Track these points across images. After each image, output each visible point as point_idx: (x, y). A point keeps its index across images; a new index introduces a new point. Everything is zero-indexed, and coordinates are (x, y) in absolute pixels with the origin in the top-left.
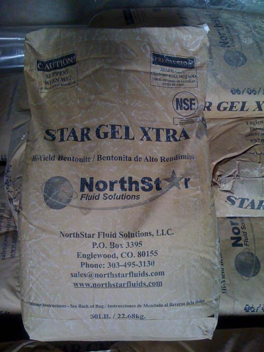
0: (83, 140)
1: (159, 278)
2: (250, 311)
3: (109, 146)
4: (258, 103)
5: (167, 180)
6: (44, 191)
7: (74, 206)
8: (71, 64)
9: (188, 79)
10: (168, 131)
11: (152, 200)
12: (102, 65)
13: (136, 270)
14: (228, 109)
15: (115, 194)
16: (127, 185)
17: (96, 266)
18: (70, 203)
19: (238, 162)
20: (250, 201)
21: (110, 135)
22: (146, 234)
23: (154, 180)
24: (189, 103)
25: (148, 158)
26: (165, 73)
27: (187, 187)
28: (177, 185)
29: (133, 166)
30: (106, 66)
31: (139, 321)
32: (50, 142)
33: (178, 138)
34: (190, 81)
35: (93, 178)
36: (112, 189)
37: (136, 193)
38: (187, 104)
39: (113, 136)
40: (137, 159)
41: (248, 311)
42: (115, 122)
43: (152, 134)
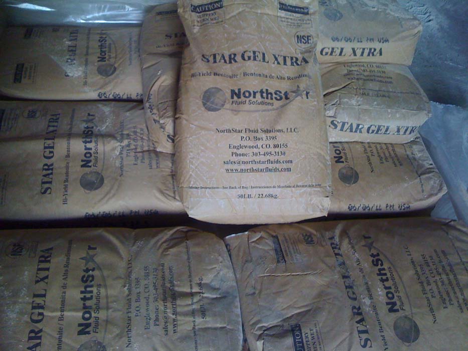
0: (230, 62)
1: (289, 165)
2: (353, 210)
3: (251, 66)
4: (353, 49)
5: (293, 92)
6: (203, 99)
7: (227, 109)
8: (219, 8)
9: (305, 22)
10: (292, 58)
11: (282, 106)
12: (244, 8)
13: (272, 158)
14: (329, 54)
15: (257, 101)
16: (265, 95)
17: (243, 155)
18: (224, 107)
19: (339, 94)
20: (349, 125)
21: (252, 58)
22: (279, 131)
23: (283, 93)
24: (306, 39)
25: (279, 77)
26: (287, 17)
27: (307, 98)
28: (301, 95)
29: (269, 82)
30: (247, 10)
31: (273, 200)
32: (207, 63)
33: (299, 63)
34: (306, 24)
35: (240, 89)
36: (254, 97)
37: (271, 101)
38: (305, 40)
39: (255, 59)
40: (271, 77)
41: (351, 210)
42: (255, 49)
43: (281, 60)
